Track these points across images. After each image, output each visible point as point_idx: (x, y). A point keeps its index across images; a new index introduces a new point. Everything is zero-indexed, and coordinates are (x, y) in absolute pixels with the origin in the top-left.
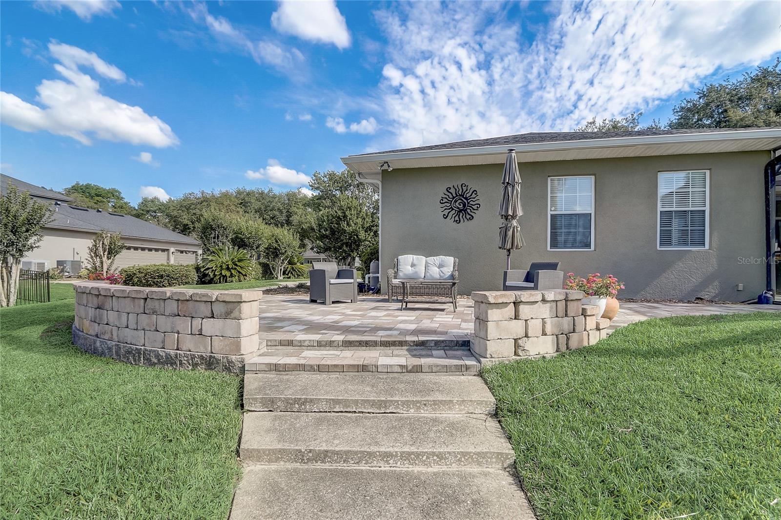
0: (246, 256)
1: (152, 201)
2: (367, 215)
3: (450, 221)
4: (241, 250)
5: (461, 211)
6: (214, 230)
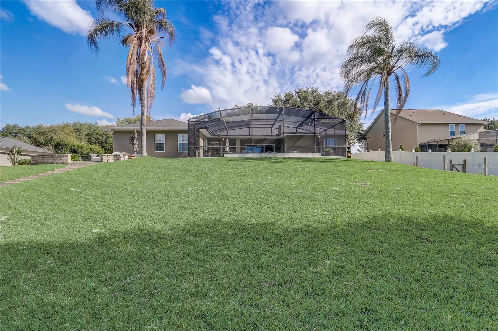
0: (76, 156)
1: (14, 127)
4: (73, 154)
6: (61, 146)
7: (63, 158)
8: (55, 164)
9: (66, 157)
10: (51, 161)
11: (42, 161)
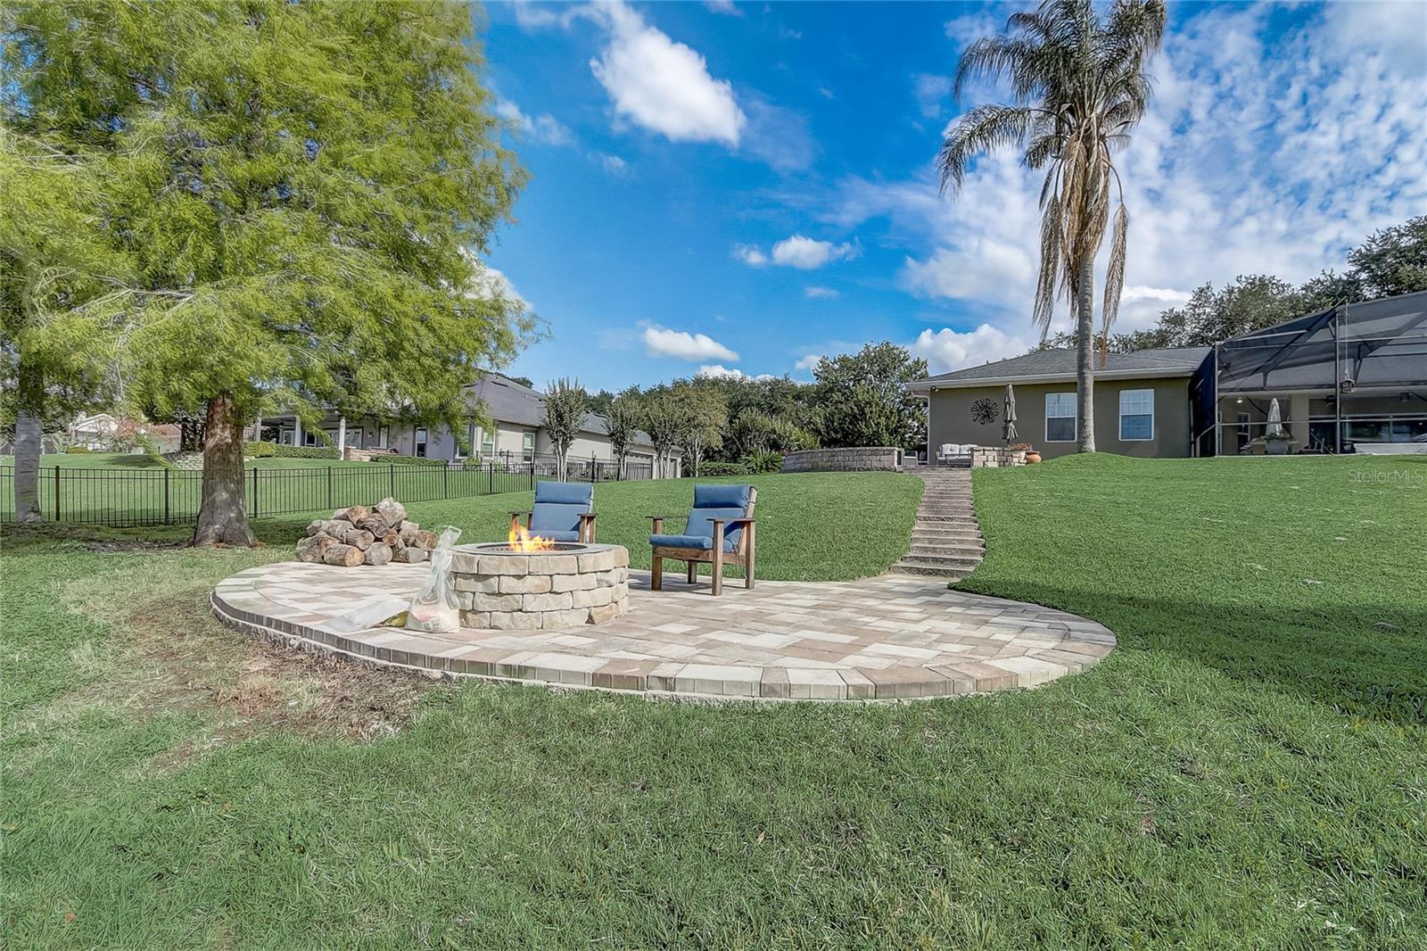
2: (891, 412)
3: (978, 423)
5: (985, 416)
7: (883, 458)
8: (864, 470)
9: (889, 454)
10: (855, 465)
11: (830, 463)
